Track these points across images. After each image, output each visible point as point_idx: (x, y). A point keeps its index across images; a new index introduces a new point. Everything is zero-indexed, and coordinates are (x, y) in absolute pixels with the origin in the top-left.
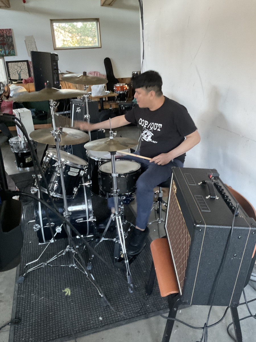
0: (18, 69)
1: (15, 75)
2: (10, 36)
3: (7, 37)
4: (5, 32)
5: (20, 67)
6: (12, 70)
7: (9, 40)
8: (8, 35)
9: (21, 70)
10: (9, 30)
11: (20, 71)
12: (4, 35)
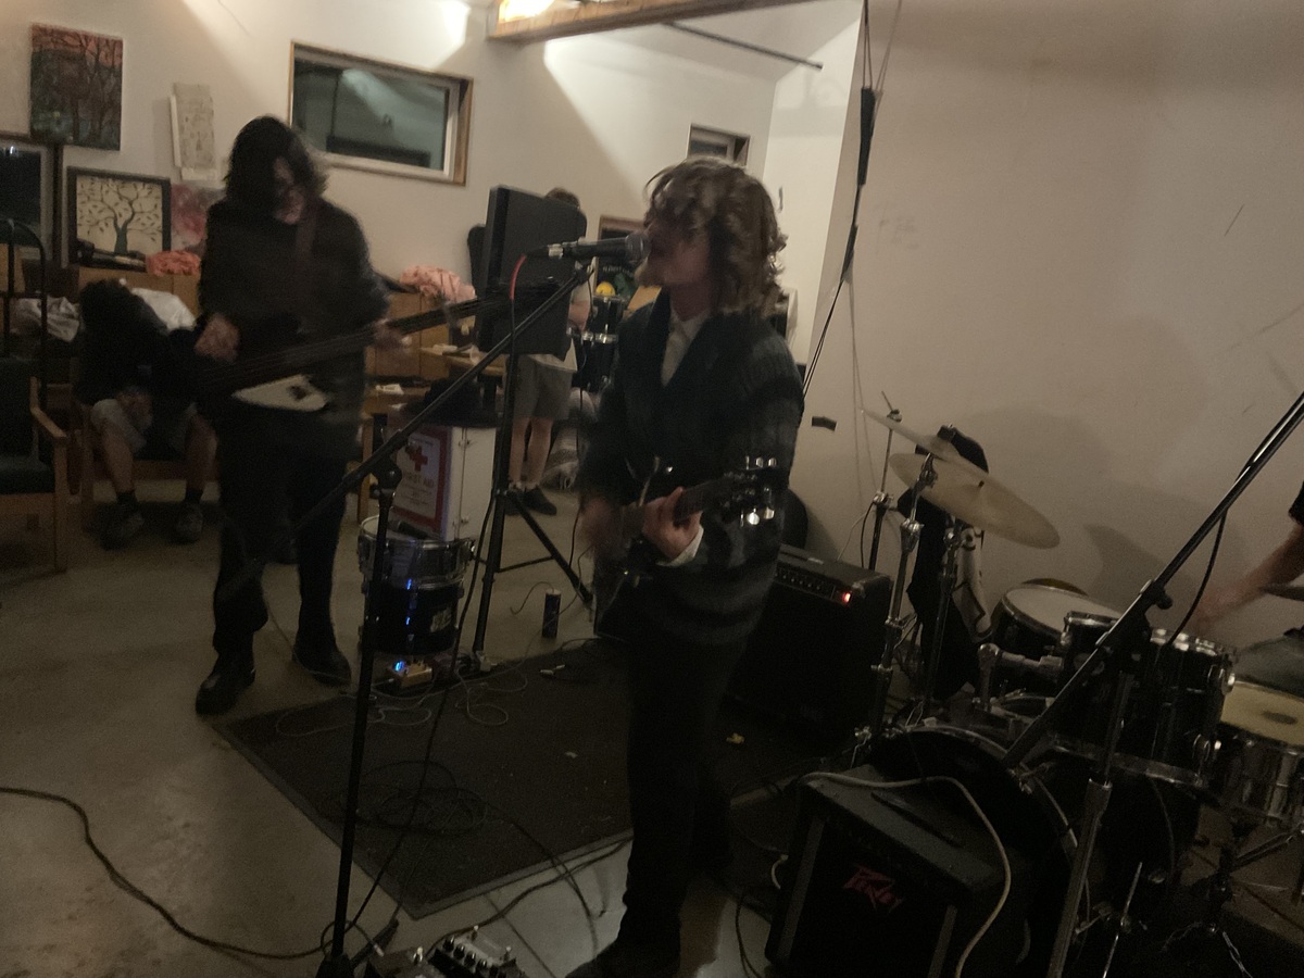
0: (118, 210)
1: (102, 230)
2: (113, 66)
3: (98, 66)
4: (92, 46)
5: (131, 204)
6: (95, 212)
7: (103, 83)
8: (109, 63)
9: (134, 214)
10: (111, 44)
11: (127, 215)
12: (83, 57)
